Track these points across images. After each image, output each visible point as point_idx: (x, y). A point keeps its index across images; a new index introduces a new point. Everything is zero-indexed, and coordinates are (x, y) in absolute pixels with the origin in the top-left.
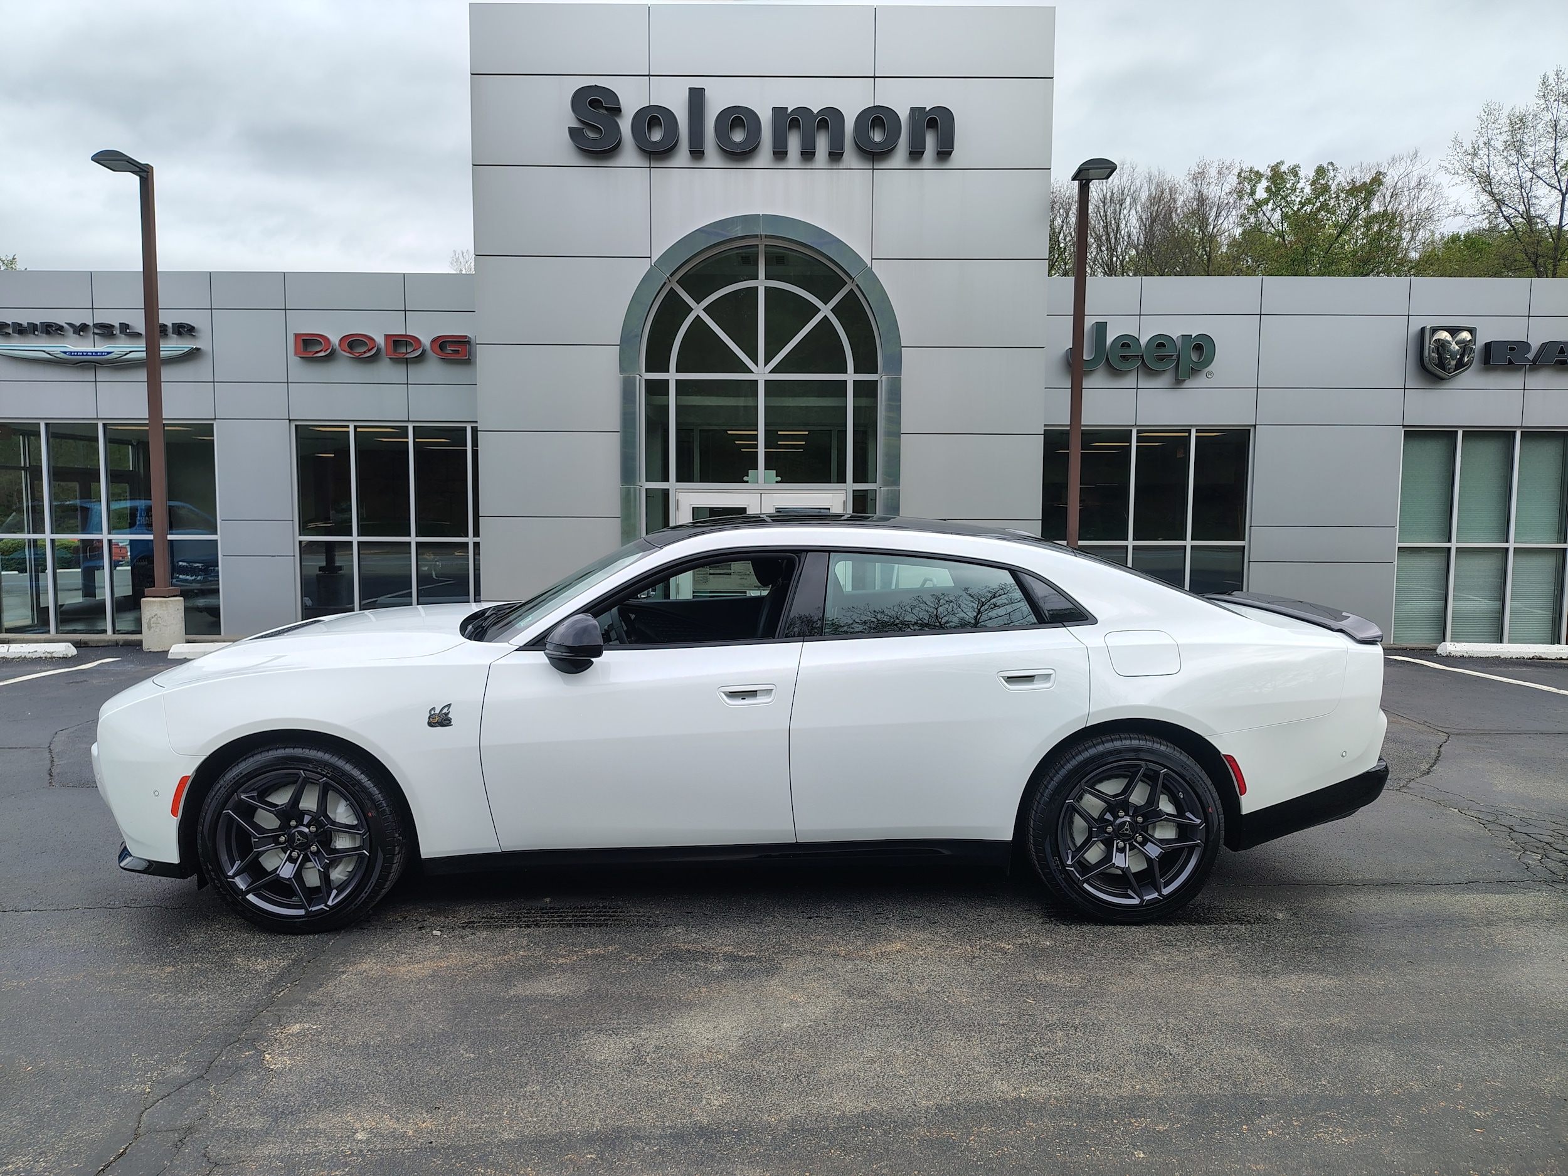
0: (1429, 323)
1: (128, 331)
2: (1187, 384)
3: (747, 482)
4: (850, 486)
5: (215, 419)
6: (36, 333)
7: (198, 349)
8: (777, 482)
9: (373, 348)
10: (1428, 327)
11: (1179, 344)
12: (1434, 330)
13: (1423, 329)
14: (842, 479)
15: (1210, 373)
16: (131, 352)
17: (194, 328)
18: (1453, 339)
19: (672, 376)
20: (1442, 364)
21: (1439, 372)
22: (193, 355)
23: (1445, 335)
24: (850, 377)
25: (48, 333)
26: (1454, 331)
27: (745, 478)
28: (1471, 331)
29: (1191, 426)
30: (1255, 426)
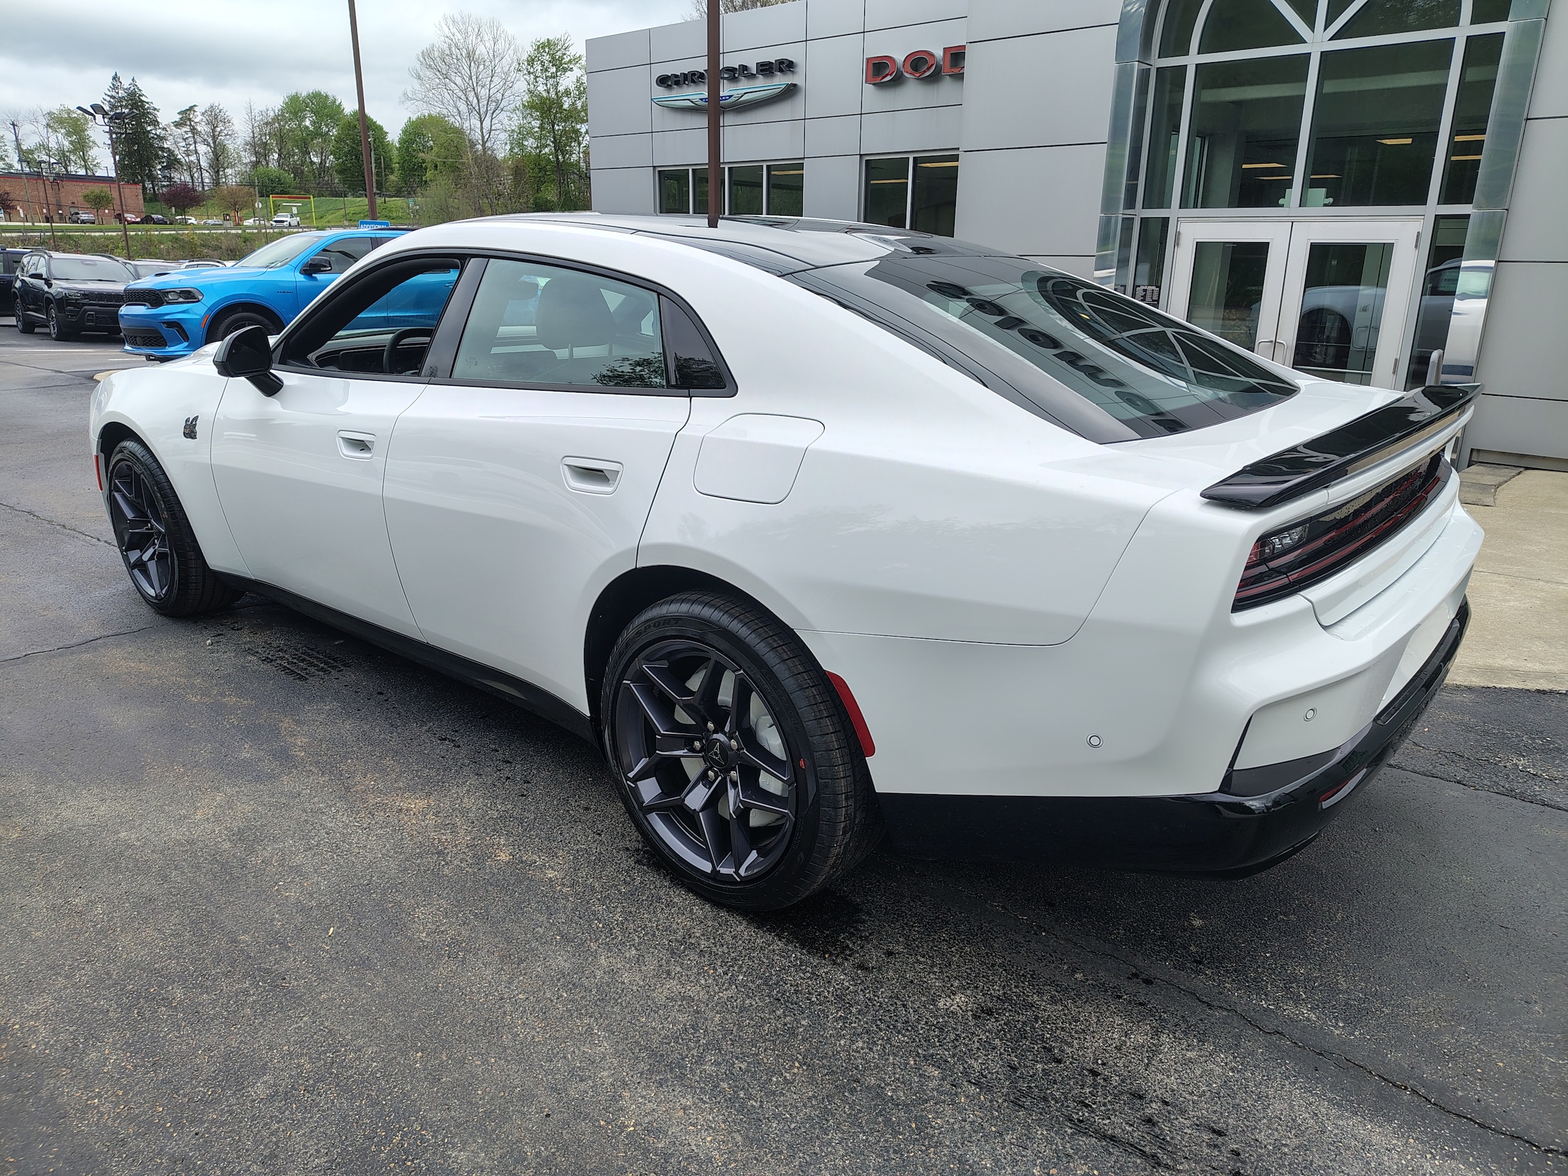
1: (745, 72)
3: (1282, 206)
4: (1433, 207)
5: (804, 158)
6: (687, 82)
7: (795, 85)
8: (1325, 205)
9: (932, 65)
16: (745, 93)
17: (792, 62)
19: (1192, 60)
22: (791, 91)
25: (693, 81)
27: (1281, 201)
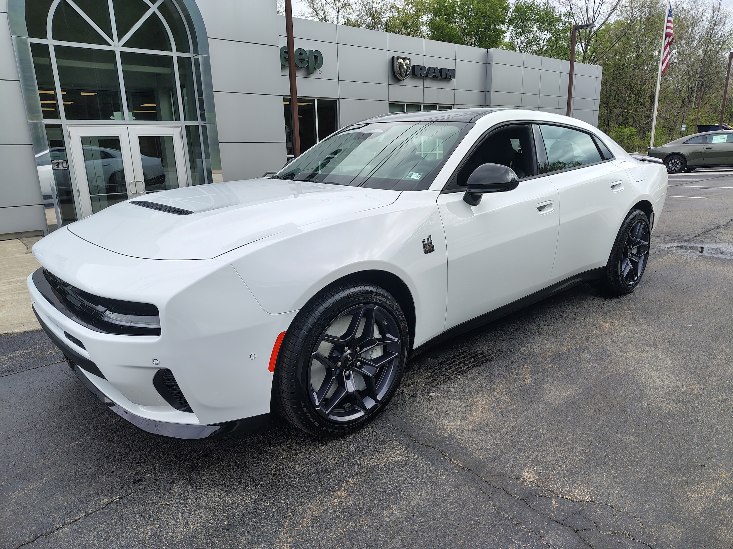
0: (396, 55)
2: (312, 76)
3: (114, 120)
4: (183, 123)
8: (133, 120)
10: (396, 57)
11: (308, 53)
12: (398, 58)
13: (393, 57)
14: (178, 119)
15: (320, 71)
18: (404, 62)
19: (51, 42)
20: (401, 74)
21: (400, 78)
23: (401, 61)
24: (174, 54)
26: (404, 59)
27: (111, 117)
28: (409, 59)
29: (315, 97)
30: (339, 99)
